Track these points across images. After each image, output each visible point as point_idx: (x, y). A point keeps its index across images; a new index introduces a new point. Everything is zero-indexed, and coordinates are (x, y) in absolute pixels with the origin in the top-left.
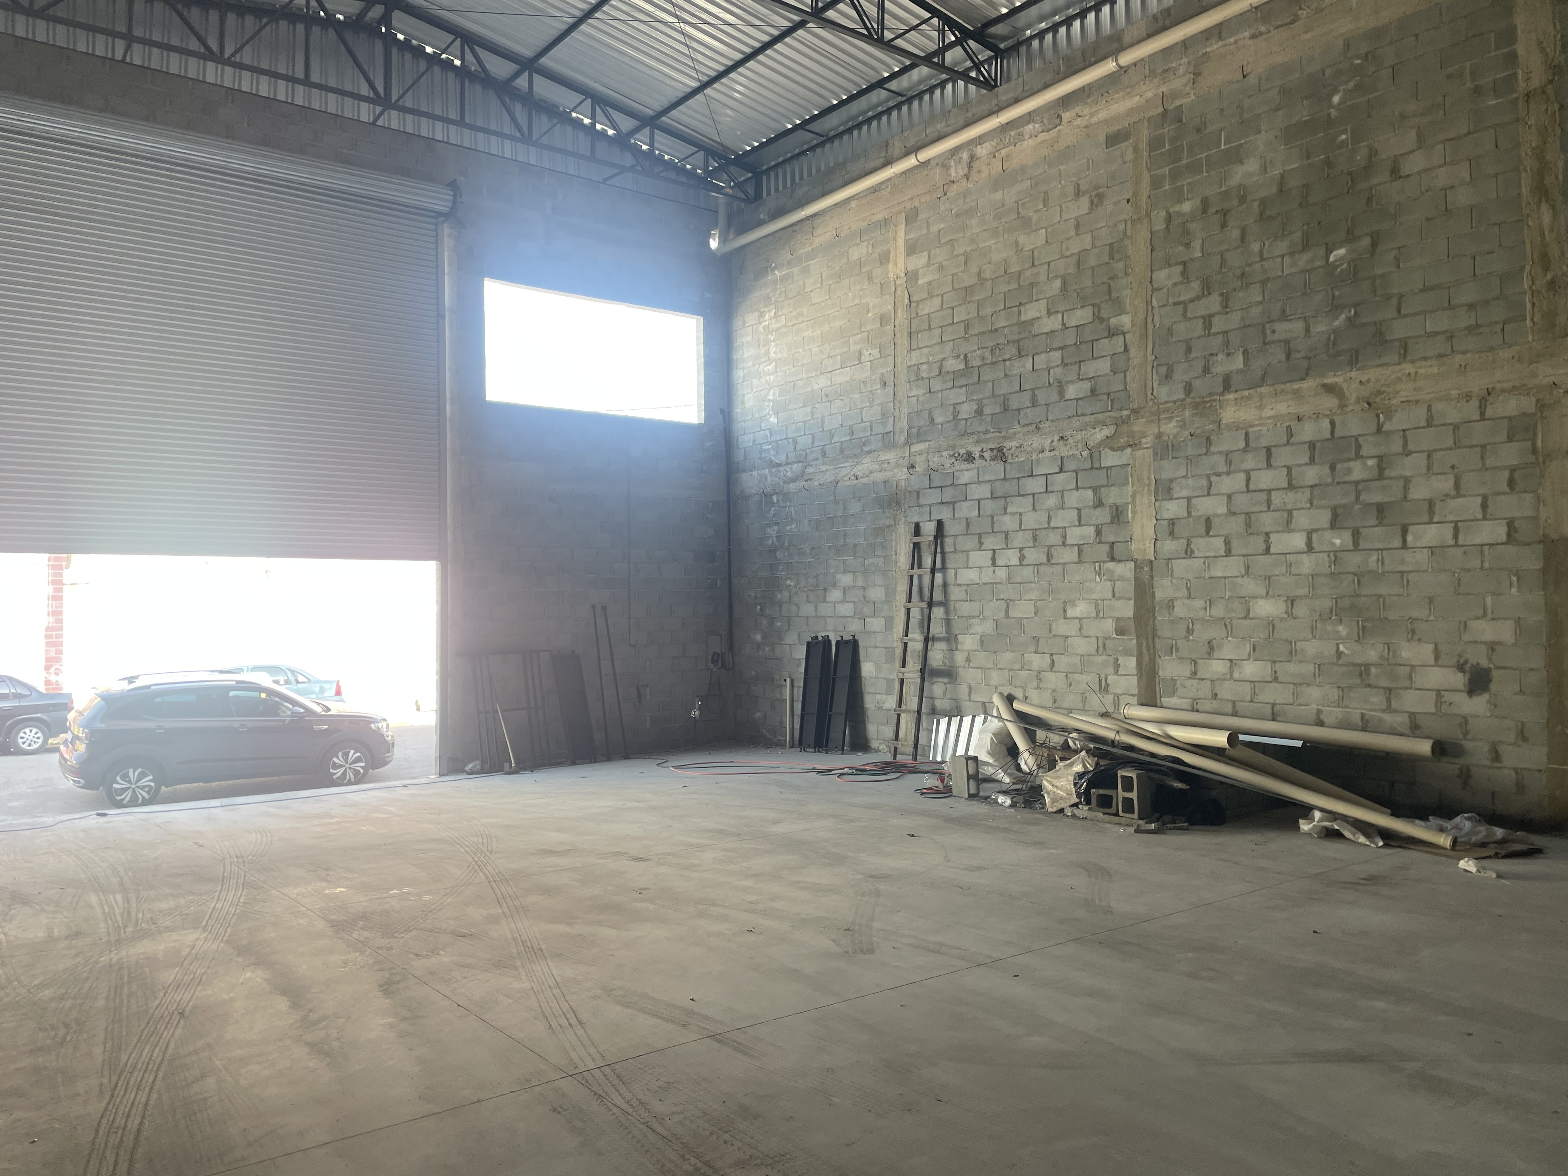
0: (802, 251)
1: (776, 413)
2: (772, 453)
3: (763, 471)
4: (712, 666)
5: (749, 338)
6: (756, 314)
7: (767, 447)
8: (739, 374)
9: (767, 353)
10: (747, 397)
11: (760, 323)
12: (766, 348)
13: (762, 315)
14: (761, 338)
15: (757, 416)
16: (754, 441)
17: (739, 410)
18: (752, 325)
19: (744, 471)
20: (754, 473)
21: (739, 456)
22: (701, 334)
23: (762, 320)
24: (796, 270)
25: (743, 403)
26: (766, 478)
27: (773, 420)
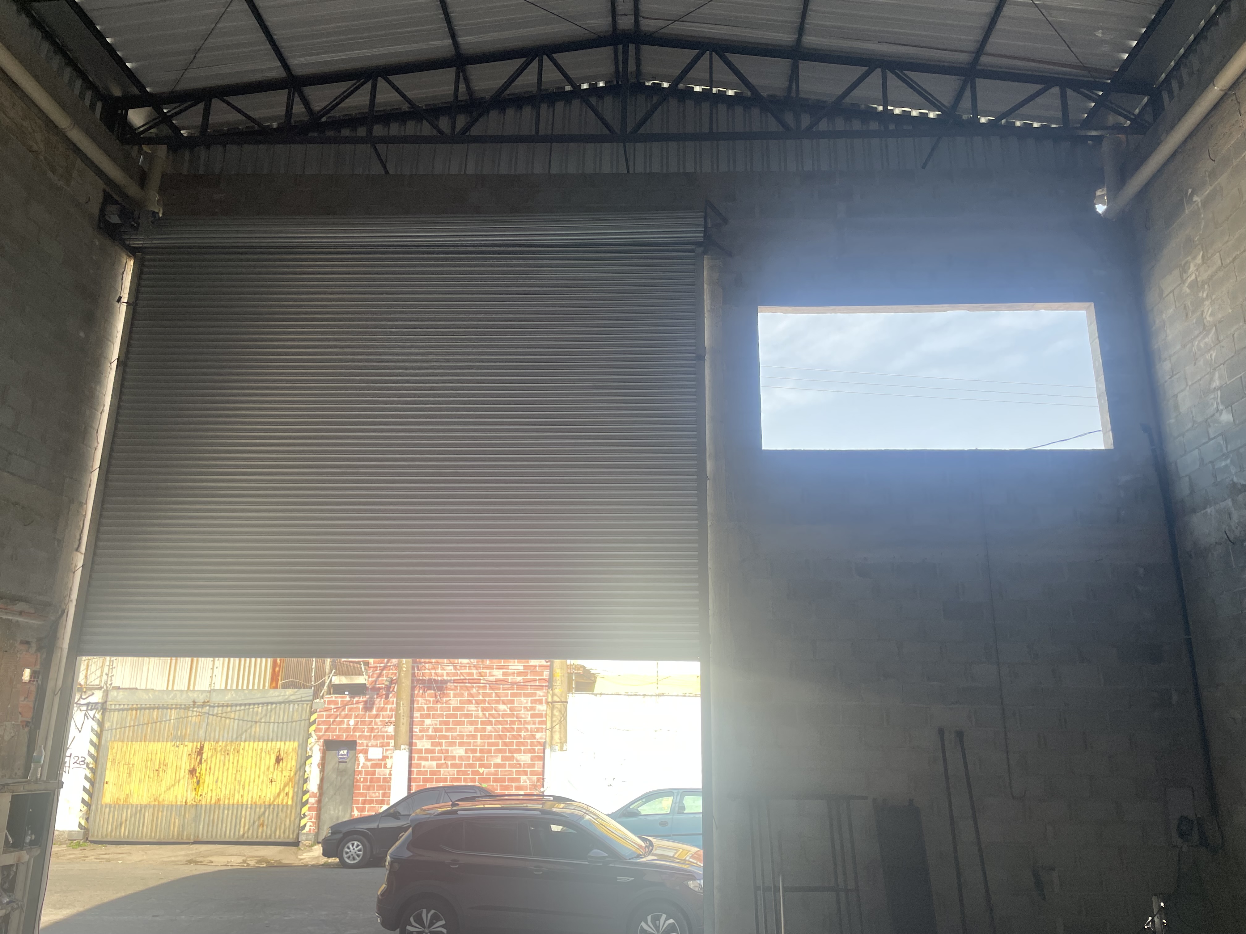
0: (1228, 146)
1: (1229, 405)
2: (1233, 470)
3: (1223, 505)
4: (1178, 841)
5: (1171, 311)
6: (1176, 272)
7: (1223, 464)
8: (1165, 367)
9: (1201, 320)
10: (1180, 397)
11: (1183, 282)
12: (1198, 313)
13: (1184, 269)
14: (1189, 303)
15: (1199, 419)
16: (1202, 460)
17: (1172, 421)
18: (1172, 291)
19: (1194, 511)
20: (1209, 510)
21: (1182, 489)
22: (1094, 326)
23: (1185, 276)
24: (1222, 179)
25: (1176, 407)
26: (1230, 515)
27: (1226, 417)
